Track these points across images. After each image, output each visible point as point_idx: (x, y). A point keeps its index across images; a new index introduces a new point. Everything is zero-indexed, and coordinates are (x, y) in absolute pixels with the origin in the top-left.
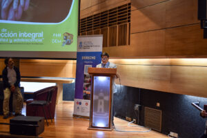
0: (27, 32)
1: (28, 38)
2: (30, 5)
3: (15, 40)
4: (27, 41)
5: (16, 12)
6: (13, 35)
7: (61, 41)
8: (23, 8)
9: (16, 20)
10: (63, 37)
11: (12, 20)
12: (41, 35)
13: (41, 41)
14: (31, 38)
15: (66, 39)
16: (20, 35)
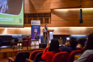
0: (8, 18)
1: (8, 20)
2: (8, 8)
3: (3, 21)
4: (8, 21)
5: (3, 10)
6: (3, 18)
7: (19, 21)
8: (6, 9)
9: (3, 13)
10: (19, 20)
11: (2, 13)
12: (12, 19)
13: (12, 21)
14: (9, 20)
15: (20, 21)
16: (5, 18)
